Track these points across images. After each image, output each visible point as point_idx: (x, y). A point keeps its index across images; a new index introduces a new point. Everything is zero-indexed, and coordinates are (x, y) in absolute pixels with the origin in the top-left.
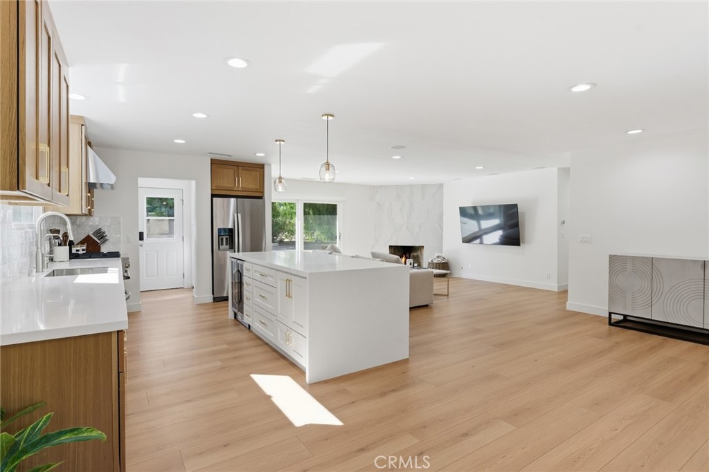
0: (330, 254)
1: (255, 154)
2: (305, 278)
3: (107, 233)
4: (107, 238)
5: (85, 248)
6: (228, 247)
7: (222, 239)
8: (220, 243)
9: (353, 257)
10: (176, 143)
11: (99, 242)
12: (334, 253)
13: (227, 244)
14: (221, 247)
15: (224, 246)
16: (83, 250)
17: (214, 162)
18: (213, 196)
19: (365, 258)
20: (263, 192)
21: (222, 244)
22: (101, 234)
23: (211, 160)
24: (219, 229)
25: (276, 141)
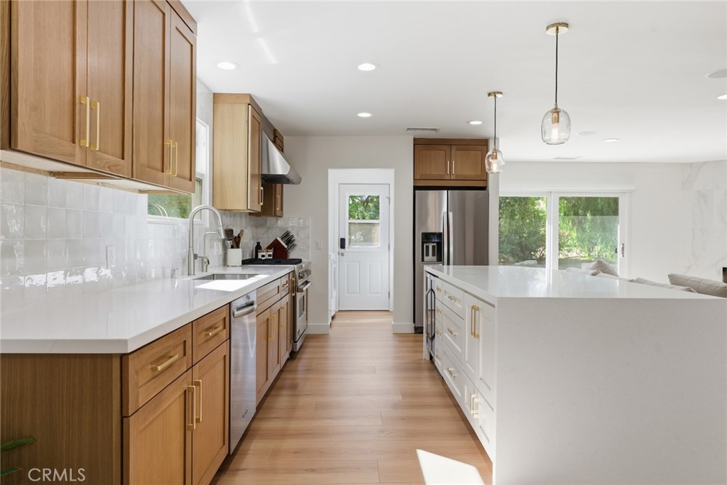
0: (594, 275)
1: (468, 122)
2: (493, 306)
3: (295, 237)
4: (295, 243)
5: (271, 253)
6: (435, 258)
7: (427, 247)
8: (425, 252)
9: (632, 281)
10: (360, 117)
11: (286, 246)
12: (602, 274)
13: (433, 255)
14: (426, 258)
15: (430, 257)
16: (269, 256)
17: (418, 143)
18: (416, 188)
19: (655, 284)
20: (486, 180)
21: (427, 255)
22: (289, 239)
23: (415, 139)
24: (423, 234)
25: (489, 94)
